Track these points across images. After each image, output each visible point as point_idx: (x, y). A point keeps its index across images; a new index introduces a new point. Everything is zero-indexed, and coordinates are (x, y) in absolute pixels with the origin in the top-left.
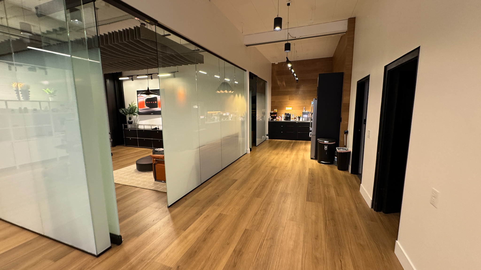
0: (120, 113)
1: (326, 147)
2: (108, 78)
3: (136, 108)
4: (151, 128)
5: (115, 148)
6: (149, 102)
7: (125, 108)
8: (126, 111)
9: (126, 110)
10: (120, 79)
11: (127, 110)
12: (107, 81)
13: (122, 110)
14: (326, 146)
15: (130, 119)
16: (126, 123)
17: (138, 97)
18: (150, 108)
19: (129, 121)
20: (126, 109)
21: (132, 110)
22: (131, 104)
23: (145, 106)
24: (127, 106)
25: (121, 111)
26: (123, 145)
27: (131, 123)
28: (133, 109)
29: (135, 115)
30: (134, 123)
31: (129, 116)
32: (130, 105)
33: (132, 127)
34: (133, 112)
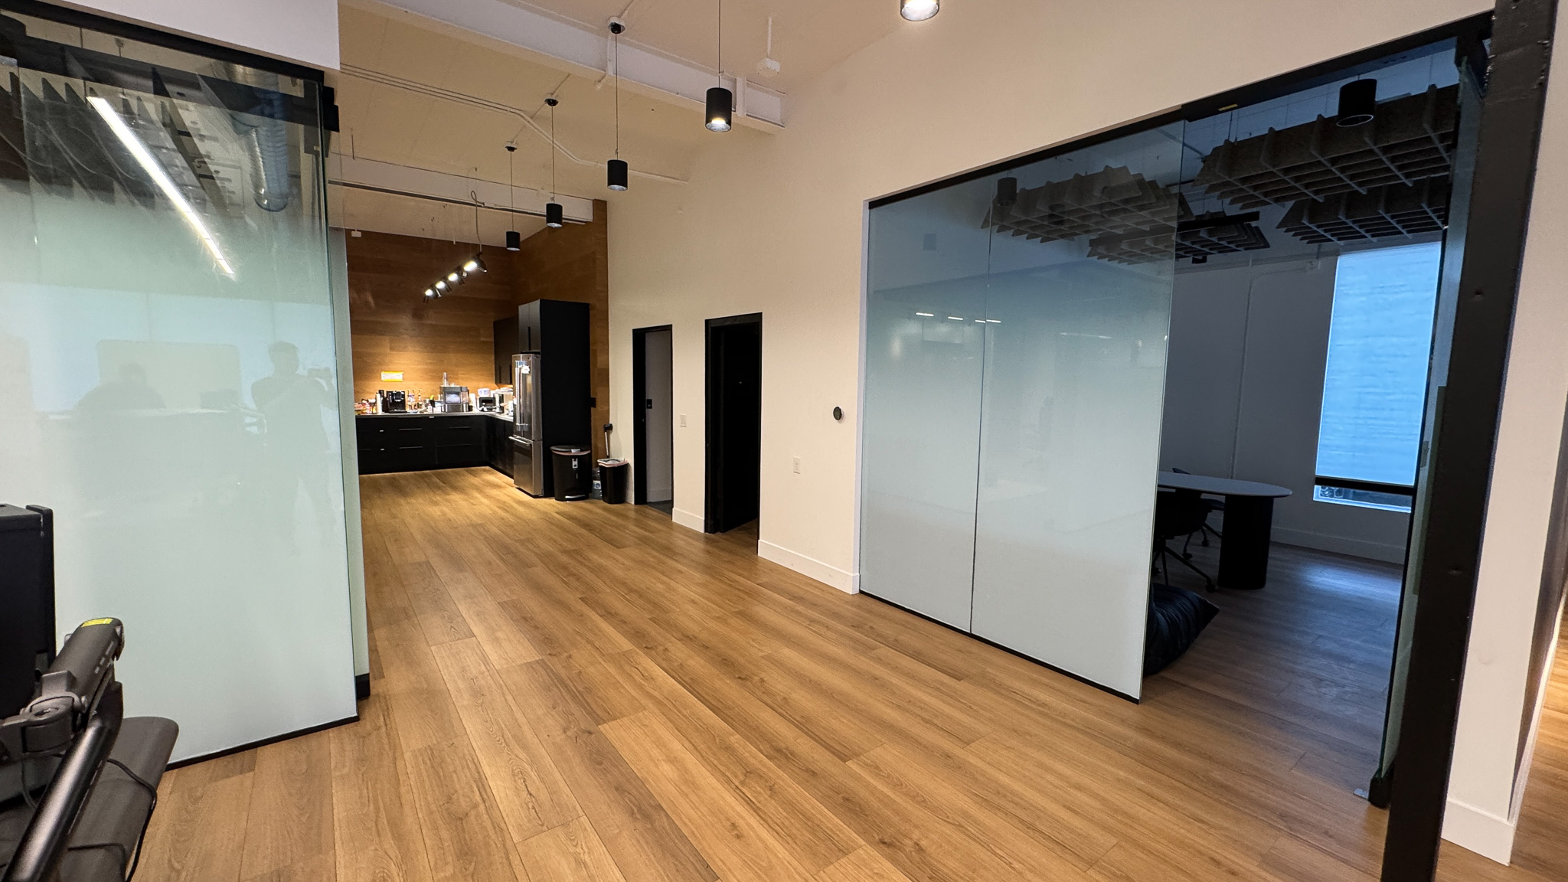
1: (575, 463)
14: (575, 460)
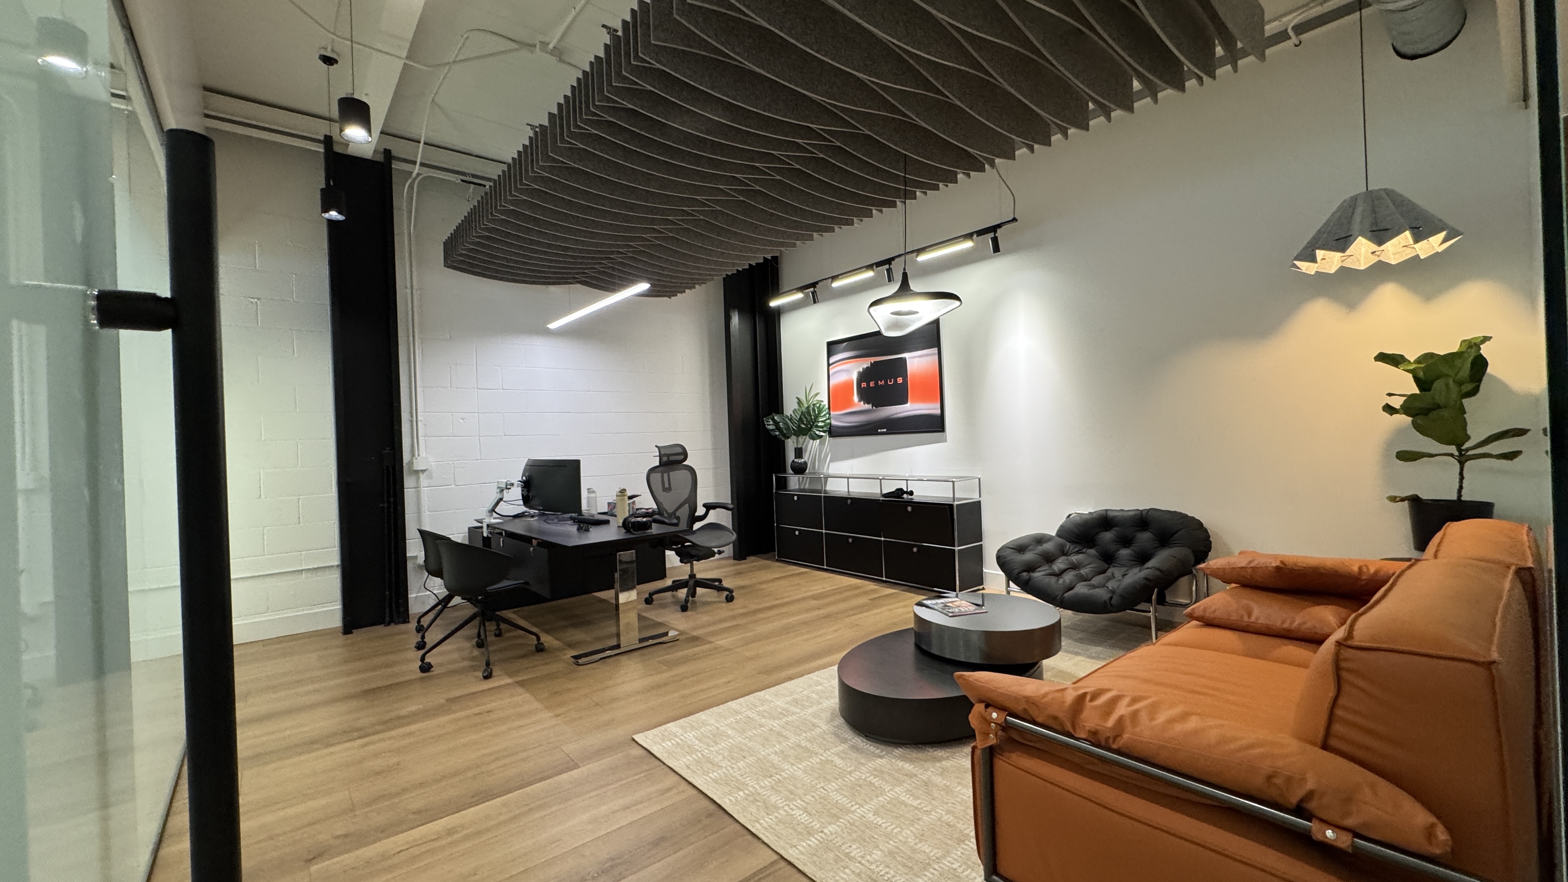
0: (768, 431)
2: (734, 308)
3: (820, 411)
4: (879, 492)
5: (744, 565)
6: (872, 384)
7: (783, 413)
8: (786, 423)
9: (788, 421)
10: (774, 303)
11: (791, 420)
12: (733, 316)
13: (773, 420)
15: (799, 452)
16: (784, 471)
17: (830, 367)
18: (876, 407)
19: (793, 461)
20: (787, 417)
21: (809, 418)
22: (803, 398)
23: (856, 398)
24: (790, 407)
25: (771, 423)
26: (767, 556)
27: (800, 469)
28: (811, 416)
29: (815, 437)
30: (812, 471)
31: (795, 441)
32: (800, 402)
33: (802, 488)
34: (811, 427)
